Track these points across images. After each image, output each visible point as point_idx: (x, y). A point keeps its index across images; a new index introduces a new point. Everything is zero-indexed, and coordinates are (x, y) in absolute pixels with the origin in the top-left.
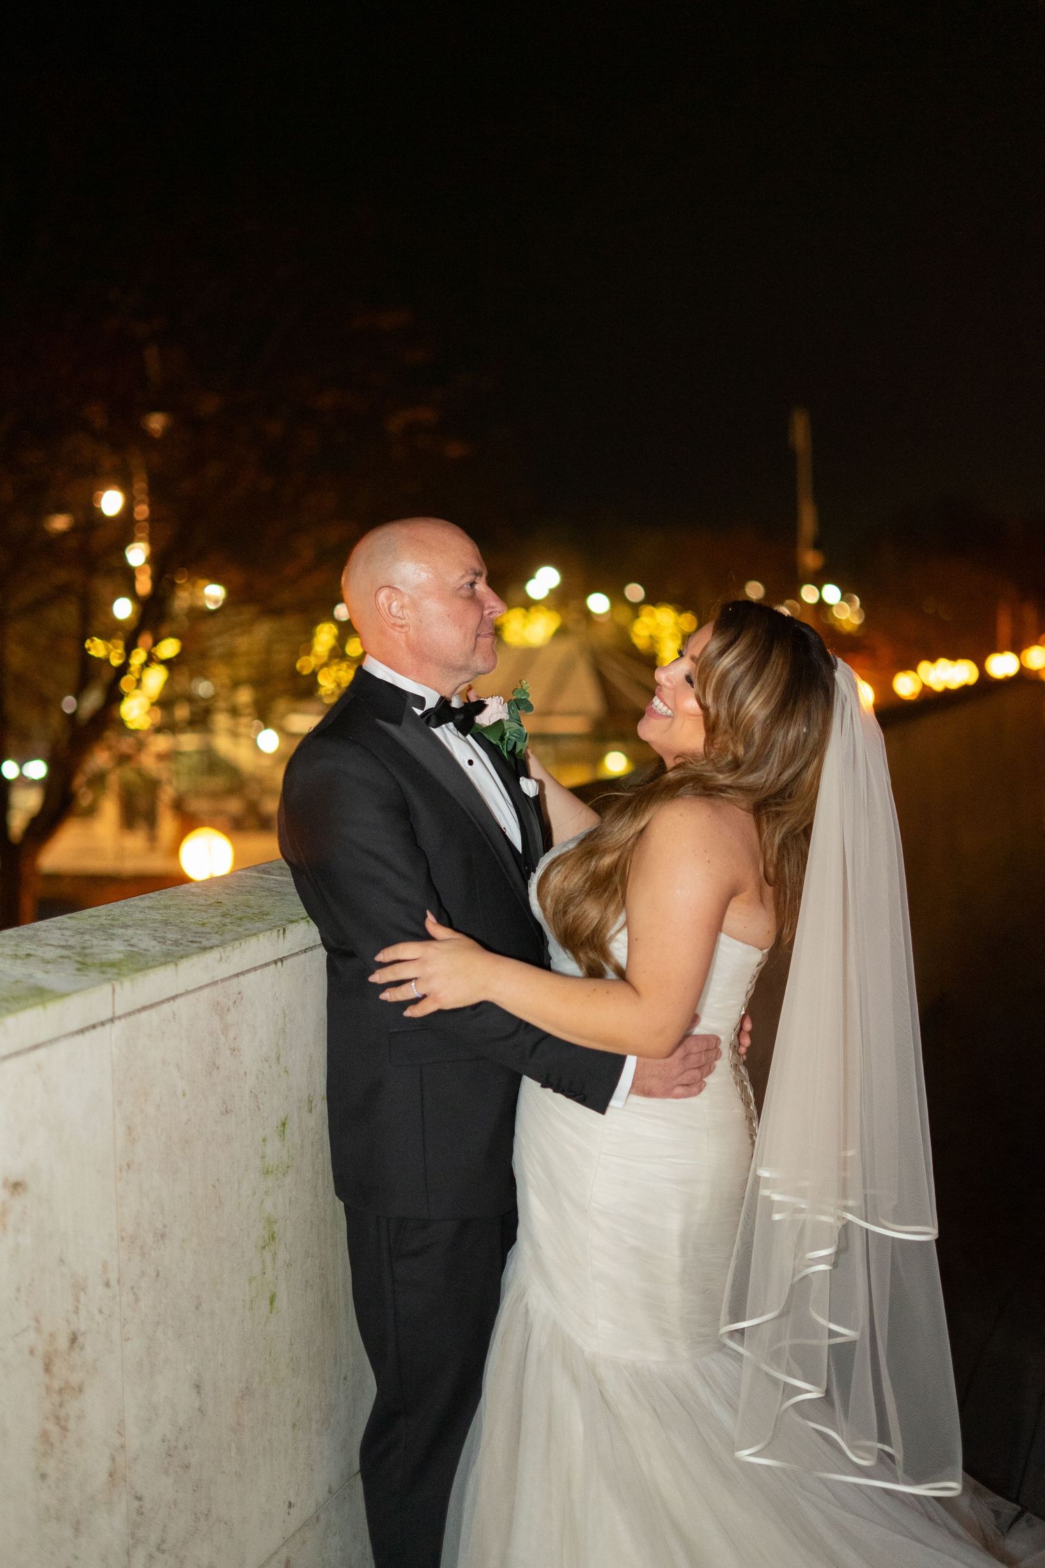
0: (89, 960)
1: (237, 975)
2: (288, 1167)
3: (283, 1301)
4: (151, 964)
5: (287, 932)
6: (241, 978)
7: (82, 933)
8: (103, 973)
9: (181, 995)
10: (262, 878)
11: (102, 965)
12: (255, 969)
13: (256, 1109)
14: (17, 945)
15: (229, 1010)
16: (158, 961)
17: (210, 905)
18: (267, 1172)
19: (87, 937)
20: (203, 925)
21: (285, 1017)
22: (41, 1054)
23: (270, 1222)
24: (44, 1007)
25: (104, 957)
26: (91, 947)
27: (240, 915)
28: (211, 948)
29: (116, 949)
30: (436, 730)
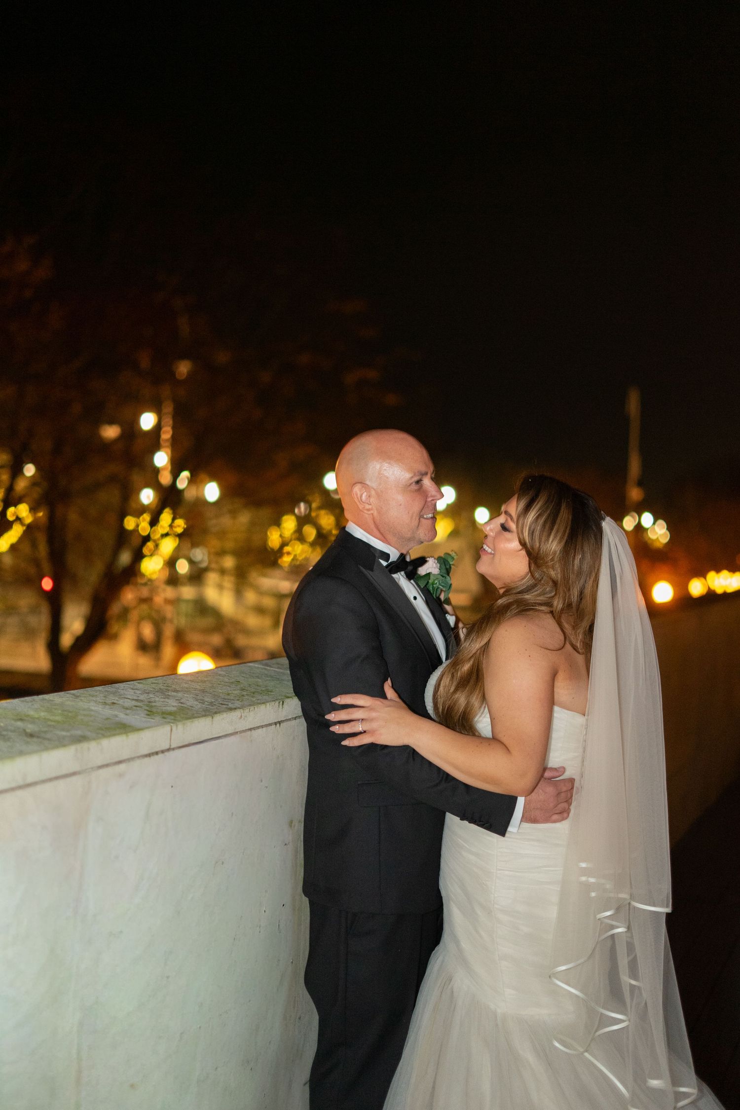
0: (154, 710)
1: (250, 729)
4: (196, 715)
5: (285, 703)
6: (253, 731)
7: (148, 693)
8: (164, 718)
9: (214, 739)
10: (265, 669)
11: (163, 713)
12: (262, 727)
14: (105, 697)
16: (200, 714)
17: (232, 683)
19: (151, 696)
20: (228, 694)
22: (122, 767)
24: (127, 736)
25: (164, 708)
26: (155, 702)
27: (253, 690)
28: (235, 709)
29: (172, 705)
30: (395, 576)
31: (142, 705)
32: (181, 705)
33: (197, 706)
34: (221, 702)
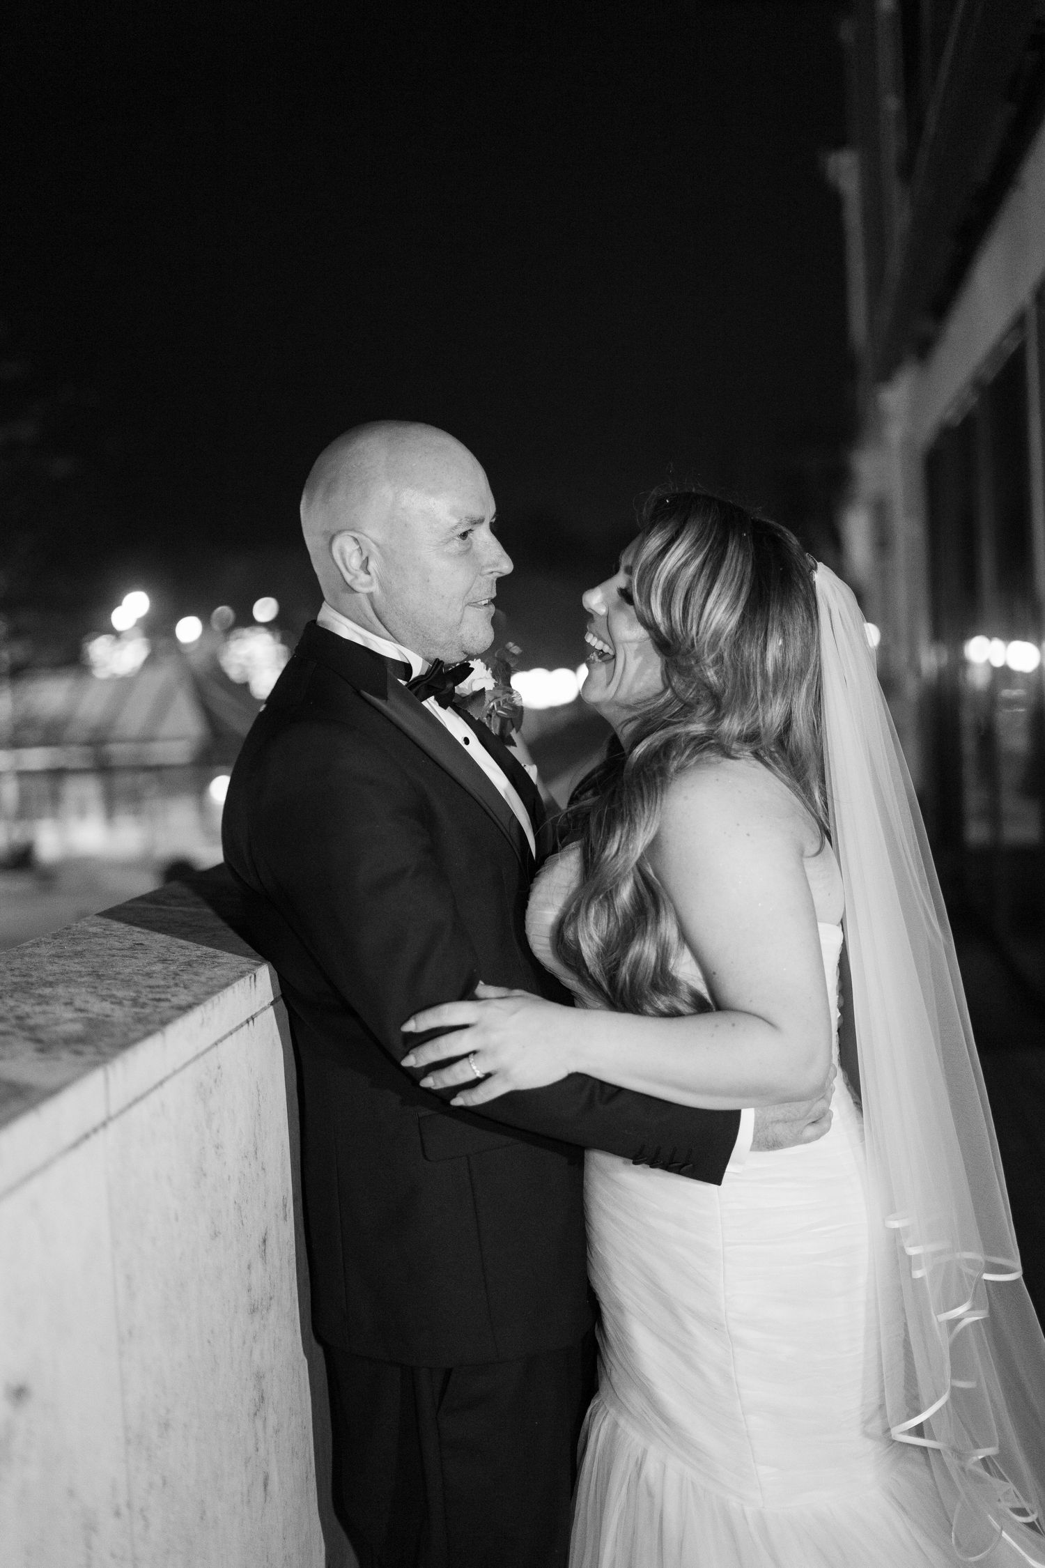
0: (42, 1036)
1: (217, 1043)
2: (271, 1299)
3: (274, 1485)
4: (132, 1035)
5: (258, 979)
6: (220, 1045)
8: (77, 1053)
9: (167, 1078)
11: (66, 1041)
12: (231, 1033)
13: (241, 1225)
15: (211, 1092)
16: (137, 1031)
18: (253, 1310)
20: (149, 975)
21: (259, 1095)
22: (36, 1186)
23: (259, 1377)
25: (58, 1029)
29: (67, 1021)
30: (425, 703)
31: (10, 1029)
32: (82, 1015)
33: (119, 1014)
34: (150, 996)
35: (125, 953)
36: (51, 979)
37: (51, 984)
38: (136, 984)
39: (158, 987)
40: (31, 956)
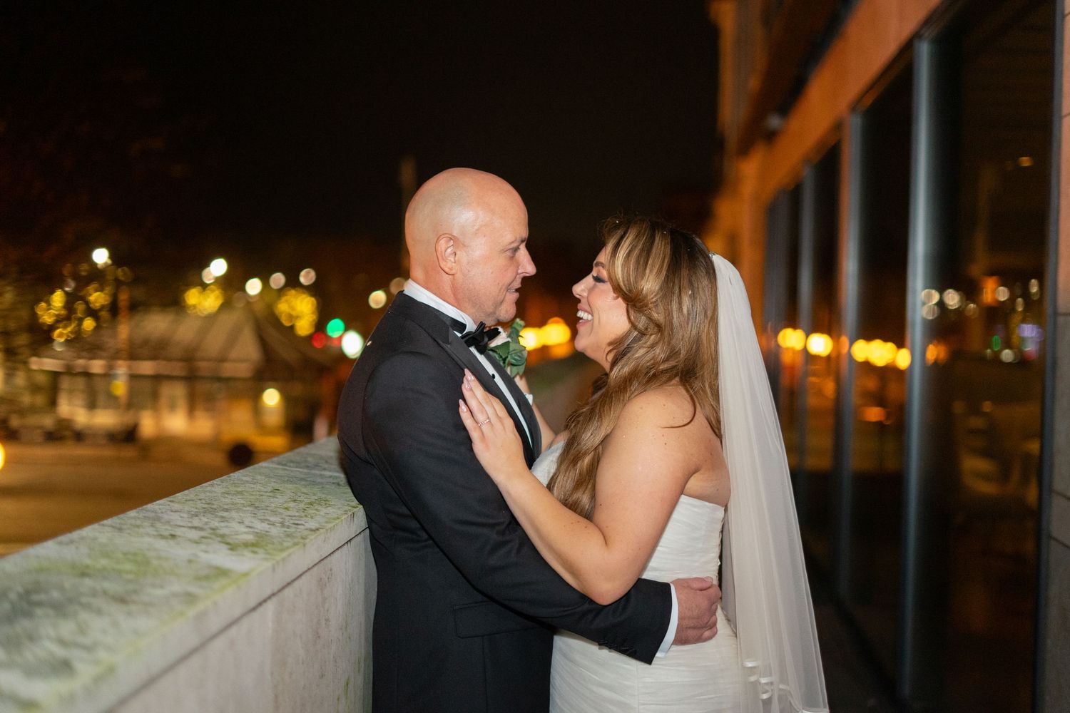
0: (229, 541)
4: (285, 545)
5: (355, 516)
6: (332, 556)
7: (197, 516)
9: (304, 573)
10: (286, 469)
11: (245, 545)
13: (336, 672)
14: (152, 526)
15: (325, 585)
16: (288, 542)
17: (273, 492)
19: (204, 519)
21: (350, 591)
24: (238, 586)
25: (238, 538)
26: (218, 529)
28: (318, 530)
30: (470, 350)
32: (252, 530)
33: (274, 531)
34: (292, 522)
35: (268, 494)
36: (226, 507)
37: (227, 510)
38: (280, 513)
39: (295, 516)
40: (210, 492)
